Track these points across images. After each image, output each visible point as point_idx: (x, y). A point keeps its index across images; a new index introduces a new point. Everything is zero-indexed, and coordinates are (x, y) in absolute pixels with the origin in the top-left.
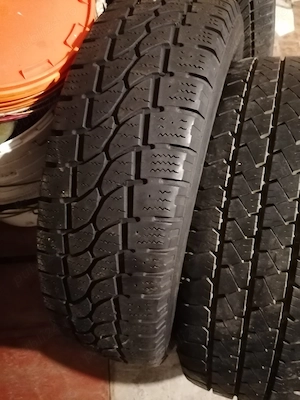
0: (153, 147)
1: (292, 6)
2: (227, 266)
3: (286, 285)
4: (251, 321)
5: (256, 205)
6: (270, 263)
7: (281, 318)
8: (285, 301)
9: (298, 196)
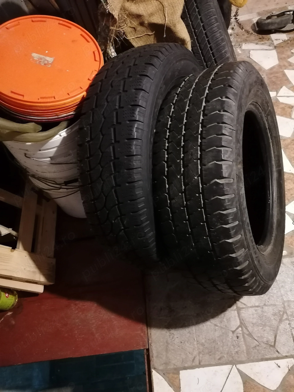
0: (123, 107)
1: (275, 47)
2: (171, 166)
3: (199, 167)
4: (187, 193)
5: (182, 131)
6: (190, 157)
7: (201, 186)
8: (201, 176)
9: (201, 122)
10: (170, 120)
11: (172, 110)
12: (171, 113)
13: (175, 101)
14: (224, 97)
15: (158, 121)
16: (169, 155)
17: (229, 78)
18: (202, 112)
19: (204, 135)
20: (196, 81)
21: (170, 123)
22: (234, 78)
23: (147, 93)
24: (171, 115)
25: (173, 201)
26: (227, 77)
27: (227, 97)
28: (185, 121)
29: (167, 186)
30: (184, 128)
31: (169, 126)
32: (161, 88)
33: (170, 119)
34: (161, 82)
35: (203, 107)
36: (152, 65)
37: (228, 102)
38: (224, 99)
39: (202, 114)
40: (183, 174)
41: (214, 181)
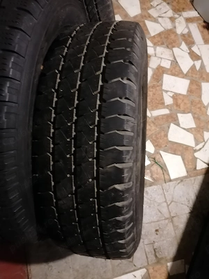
2: (58, 161)
3: (95, 168)
4: (78, 196)
5: (73, 117)
6: (84, 154)
7: (96, 190)
8: (97, 178)
9: (97, 108)
10: (55, 96)
11: (58, 80)
12: (57, 85)
13: (60, 67)
14: (125, 78)
15: (39, 93)
16: (56, 146)
17: (128, 49)
18: (99, 95)
19: (102, 129)
20: (87, 44)
21: (55, 99)
22: (134, 50)
23: (21, 58)
24: (56, 88)
25: (60, 202)
26: (126, 47)
27: (129, 79)
28: (76, 102)
29: (53, 183)
30: (75, 112)
31: (54, 104)
32: (42, 49)
33: (55, 94)
34: (42, 39)
35: (99, 87)
36: (29, 12)
37: (130, 86)
38: (125, 81)
39: (98, 98)
40: (75, 174)
41: (112, 187)
